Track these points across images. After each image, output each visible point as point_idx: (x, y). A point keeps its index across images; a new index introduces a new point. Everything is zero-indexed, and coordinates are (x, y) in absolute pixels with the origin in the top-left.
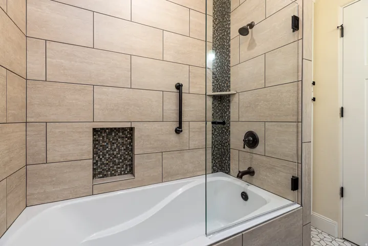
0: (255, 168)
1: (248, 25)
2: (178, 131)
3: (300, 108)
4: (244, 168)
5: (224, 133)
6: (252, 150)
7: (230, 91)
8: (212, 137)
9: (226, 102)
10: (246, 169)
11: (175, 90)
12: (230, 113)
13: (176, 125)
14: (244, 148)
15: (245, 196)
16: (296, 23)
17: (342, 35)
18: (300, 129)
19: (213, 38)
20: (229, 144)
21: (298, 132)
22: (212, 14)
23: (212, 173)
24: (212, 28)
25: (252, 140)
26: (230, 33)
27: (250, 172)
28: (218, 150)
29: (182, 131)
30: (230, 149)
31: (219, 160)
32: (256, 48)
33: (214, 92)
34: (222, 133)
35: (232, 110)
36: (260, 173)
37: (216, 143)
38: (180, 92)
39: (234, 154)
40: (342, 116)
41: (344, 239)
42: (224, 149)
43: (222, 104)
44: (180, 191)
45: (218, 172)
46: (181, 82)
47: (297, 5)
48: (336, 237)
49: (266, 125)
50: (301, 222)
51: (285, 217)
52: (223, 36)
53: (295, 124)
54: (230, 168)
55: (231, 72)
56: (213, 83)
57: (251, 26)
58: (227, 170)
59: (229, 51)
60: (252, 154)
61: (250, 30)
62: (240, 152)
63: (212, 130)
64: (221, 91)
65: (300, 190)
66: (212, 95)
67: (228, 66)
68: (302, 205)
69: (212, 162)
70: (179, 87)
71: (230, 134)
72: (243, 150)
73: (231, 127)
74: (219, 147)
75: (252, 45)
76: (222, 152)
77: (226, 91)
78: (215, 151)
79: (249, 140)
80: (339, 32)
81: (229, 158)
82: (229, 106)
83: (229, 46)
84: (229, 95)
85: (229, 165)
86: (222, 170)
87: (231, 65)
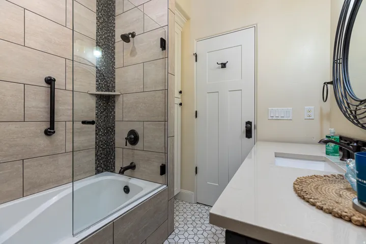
0: (136, 162)
1: (130, 34)
2: (50, 132)
3: (166, 111)
4: (127, 164)
5: (110, 133)
6: (133, 146)
7: (115, 91)
8: (96, 138)
9: (111, 102)
10: (128, 164)
11: (45, 84)
12: (114, 113)
13: (47, 126)
14: (126, 145)
15: (127, 190)
16: (163, 44)
17: (196, 61)
18: (166, 127)
19: (97, 36)
20: (114, 143)
21: (165, 129)
22: (95, 11)
23: (96, 174)
24: (96, 25)
25: (133, 138)
26: (114, 35)
27: (132, 167)
28: (103, 149)
29: (54, 132)
30: (114, 148)
31: (104, 160)
32: (137, 56)
33: (98, 91)
34: (108, 133)
35: (116, 110)
36: (141, 166)
37: (100, 143)
38: (51, 88)
39: (118, 152)
40: (196, 117)
41: (198, 203)
42: (109, 149)
43: (107, 103)
44: (55, 199)
45: (102, 172)
46: (53, 76)
47: (164, 30)
48: (193, 202)
49: (145, 124)
50: (167, 199)
51: (154, 197)
52: (108, 36)
53: (163, 123)
54: (114, 166)
55: (116, 74)
56: (97, 81)
57: (133, 35)
58: (112, 169)
59: (114, 53)
60: (134, 151)
61: (131, 39)
62: (124, 150)
63: (96, 131)
64: (106, 91)
65: (166, 173)
66: (96, 94)
67: (113, 67)
68: (167, 186)
69: (96, 163)
70: (50, 81)
71: (114, 133)
72: (126, 147)
73: (116, 126)
74: (104, 147)
75: (133, 53)
76: (107, 152)
77: (111, 91)
78: (99, 152)
79: (131, 138)
80: (194, 57)
81: (114, 156)
82: (114, 106)
83: (114, 48)
84: (114, 96)
85: (114, 164)
86: (107, 170)
87: (116, 67)
